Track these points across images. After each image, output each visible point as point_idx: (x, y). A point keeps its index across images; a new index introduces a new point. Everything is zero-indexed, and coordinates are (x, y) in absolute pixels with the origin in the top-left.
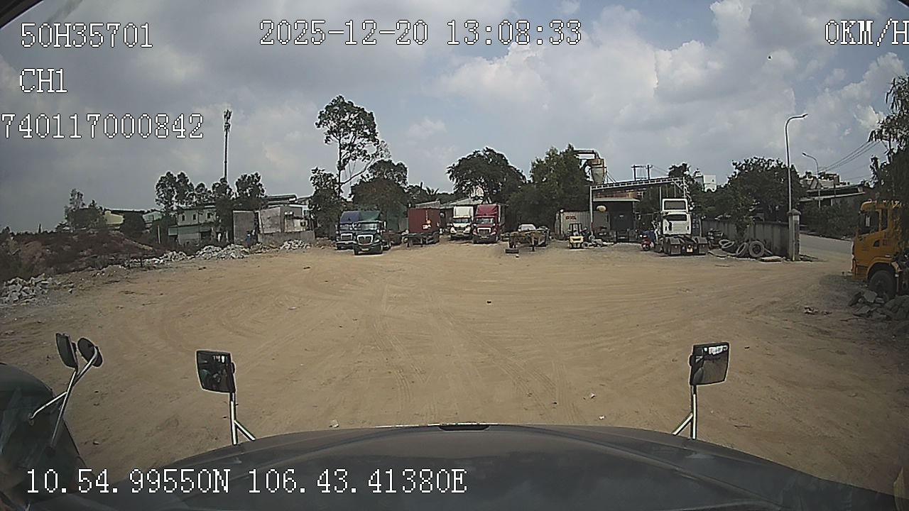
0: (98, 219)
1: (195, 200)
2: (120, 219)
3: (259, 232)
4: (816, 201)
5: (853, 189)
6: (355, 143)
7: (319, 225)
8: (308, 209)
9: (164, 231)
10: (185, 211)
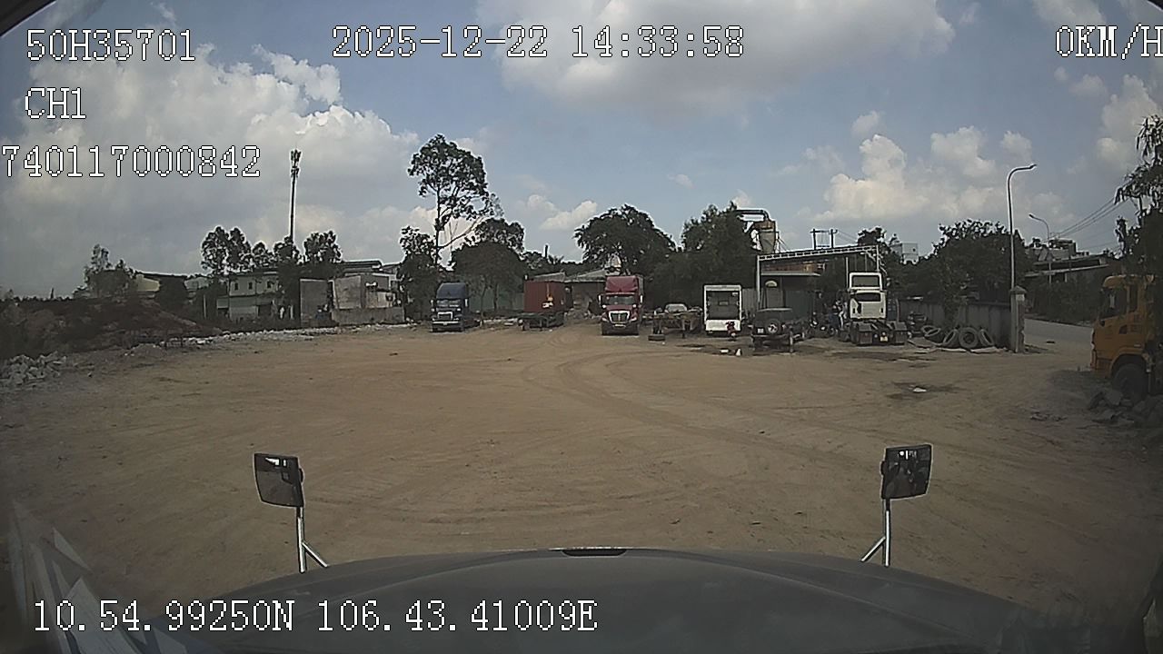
0: (127, 284)
1: (251, 264)
2: (155, 286)
3: (333, 307)
4: (1045, 276)
5: (1094, 260)
6: (458, 196)
7: (409, 300)
8: (396, 279)
9: (212, 303)
10: (239, 278)
